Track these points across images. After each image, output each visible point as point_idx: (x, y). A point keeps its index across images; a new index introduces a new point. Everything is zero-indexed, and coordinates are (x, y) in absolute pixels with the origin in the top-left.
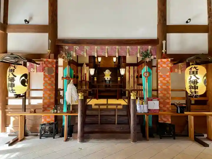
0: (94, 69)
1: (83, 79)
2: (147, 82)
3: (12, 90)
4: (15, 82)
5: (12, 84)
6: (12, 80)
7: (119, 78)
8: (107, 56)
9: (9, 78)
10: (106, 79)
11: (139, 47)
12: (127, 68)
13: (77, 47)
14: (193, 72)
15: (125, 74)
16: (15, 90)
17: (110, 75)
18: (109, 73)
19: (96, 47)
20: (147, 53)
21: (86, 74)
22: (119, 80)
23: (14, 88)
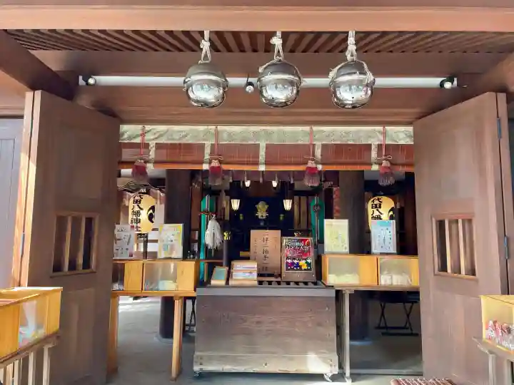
0: (239, 201)
3: (137, 227)
4: (140, 218)
5: (137, 219)
6: (138, 214)
7: (282, 215)
8: (261, 182)
9: (133, 212)
10: (260, 217)
12: (296, 198)
14: (376, 205)
15: (292, 210)
16: (140, 228)
17: (267, 211)
18: (264, 207)
21: (224, 209)
22: (281, 218)
23: (139, 225)
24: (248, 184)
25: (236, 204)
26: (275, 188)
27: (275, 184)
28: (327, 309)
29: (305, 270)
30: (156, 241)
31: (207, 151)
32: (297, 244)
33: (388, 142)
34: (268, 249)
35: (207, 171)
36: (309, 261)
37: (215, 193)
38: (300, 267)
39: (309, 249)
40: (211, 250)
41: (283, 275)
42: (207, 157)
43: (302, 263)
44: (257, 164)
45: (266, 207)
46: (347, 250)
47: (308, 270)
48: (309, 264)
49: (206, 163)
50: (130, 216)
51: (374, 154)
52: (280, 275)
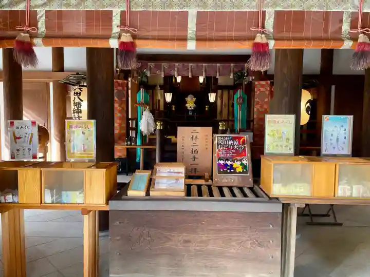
0: (171, 94)
1: (155, 108)
2: (240, 110)
3: (79, 117)
4: (81, 108)
5: (78, 110)
6: (79, 105)
7: (207, 106)
8: (190, 77)
9: (74, 103)
10: (189, 108)
11: (232, 65)
12: (220, 92)
13: (152, 64)
15: (216, 102)
16: (81, 117)
17: (195, 103)
18: (192, 99)
19: (177, 64)
20: (242, 73)
21: (159, 101)
22: (207, 109)
23: (80, 115)
24: (179, 79)
25: (169, 97)
26: (201, 84)
27: (201, 80)
28: (271, 226)
29: (240, 173)
31: (116, 20)
32: (230, 142)
33: (367, 9)
34: (197, 148)
36: (245, 162)
37: (149, 87)
38: (235, 169)
39: (245, 147)
40: (146, 136)
41: (215, 179)
42: (116, 30)
43: (237, 164)
45: (194, 99)
46: (292, 151)
47: (243, 172)
48: (244, 167)
49: (114, 38)
50: (73, 107)
52: (211, 178)
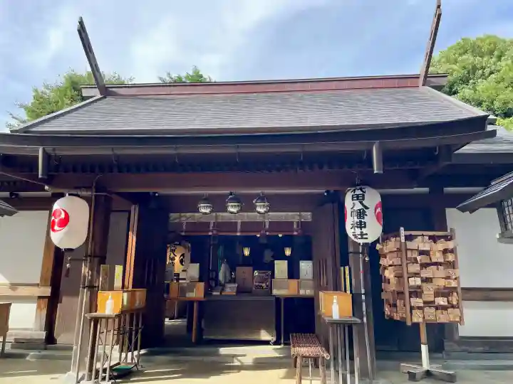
6: (173, 259)
9: (170, 257)
29: (265, 289)
30: (184, 279)
31: (212, 225)
33: (303, 220)
34: (245, 277)
35: (210, 236)
36: (267, 284)
39: (268, 277)
42: (211, 228)
43: (264, 285)
44: (236, 232)
46: (286, 277)
50: (168, 261)
51: (295, 226)
